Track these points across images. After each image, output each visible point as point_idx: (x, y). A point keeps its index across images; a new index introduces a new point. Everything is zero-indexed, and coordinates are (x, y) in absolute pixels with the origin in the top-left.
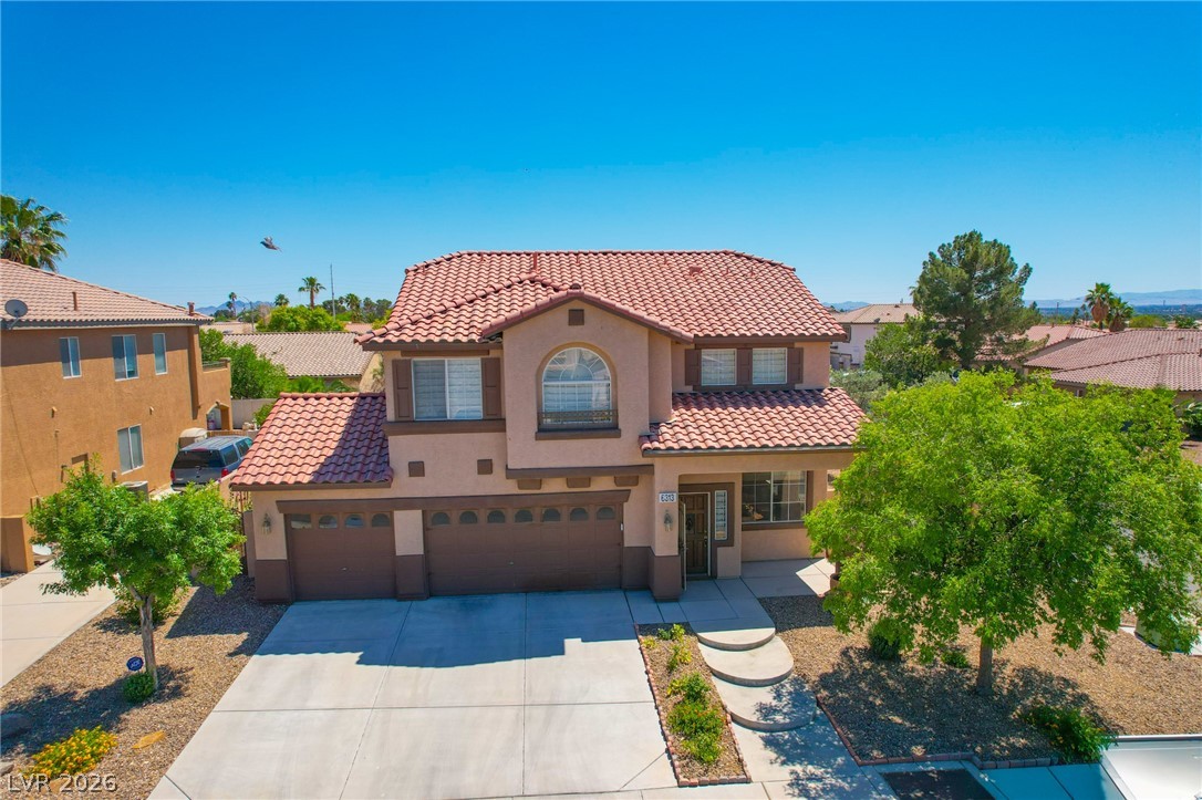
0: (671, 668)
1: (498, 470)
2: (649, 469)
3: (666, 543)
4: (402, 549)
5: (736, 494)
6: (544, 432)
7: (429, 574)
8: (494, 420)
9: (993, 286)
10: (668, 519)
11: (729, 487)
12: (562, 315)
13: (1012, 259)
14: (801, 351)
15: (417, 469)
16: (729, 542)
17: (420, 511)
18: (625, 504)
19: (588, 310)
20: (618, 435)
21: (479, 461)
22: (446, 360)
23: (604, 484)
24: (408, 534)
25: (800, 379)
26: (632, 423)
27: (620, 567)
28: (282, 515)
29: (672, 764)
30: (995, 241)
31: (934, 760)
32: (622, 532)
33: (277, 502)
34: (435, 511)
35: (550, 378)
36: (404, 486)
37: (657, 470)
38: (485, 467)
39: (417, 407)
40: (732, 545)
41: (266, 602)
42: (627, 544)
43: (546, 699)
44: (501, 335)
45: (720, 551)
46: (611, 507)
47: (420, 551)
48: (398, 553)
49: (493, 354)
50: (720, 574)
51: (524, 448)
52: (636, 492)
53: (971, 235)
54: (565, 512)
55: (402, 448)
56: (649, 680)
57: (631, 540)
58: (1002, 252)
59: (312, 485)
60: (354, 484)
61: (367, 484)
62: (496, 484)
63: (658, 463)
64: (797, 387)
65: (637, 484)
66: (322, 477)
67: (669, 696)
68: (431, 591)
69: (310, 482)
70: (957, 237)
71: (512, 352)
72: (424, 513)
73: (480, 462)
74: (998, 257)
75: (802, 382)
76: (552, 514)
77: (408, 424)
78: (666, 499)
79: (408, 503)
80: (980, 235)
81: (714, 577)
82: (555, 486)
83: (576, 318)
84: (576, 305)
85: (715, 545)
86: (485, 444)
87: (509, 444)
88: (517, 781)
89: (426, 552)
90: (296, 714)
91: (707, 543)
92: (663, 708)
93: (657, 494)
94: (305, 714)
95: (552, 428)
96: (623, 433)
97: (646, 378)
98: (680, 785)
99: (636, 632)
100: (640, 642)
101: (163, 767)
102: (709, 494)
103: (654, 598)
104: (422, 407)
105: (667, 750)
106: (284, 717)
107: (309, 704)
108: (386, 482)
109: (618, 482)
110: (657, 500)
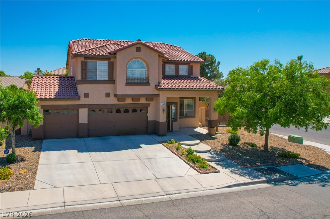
0: (177, 149)
1: (112, 95)
2: (158, 95)
3: (163, 118)
4: (81, 121)
5: (178, 106)
6: (128, 84)
7: (88, 130)
8: (111, 80)
9: (210, 66)
10: (164, 110)
11: (176, 104)
12: (134, 48)
13: (215, 59)
14: (192, 66)
15: (87, 95)
16: (176, 120)
17: (87, 109)
18: (149, 107)
19: (142, 48)
20: (149, 85)
21: (106, 93)
22: (98, 61)
23: (143, 101)
24: (83, 116)
26: (153, 82)
27: (147, 127)
28: (42, 110)
29: (195, 169)
30: (210, 54)
31: (264, 166)
32: (147, 117)
33: (41, 105)
34: (92, 109)
35: (129, 68)
36: (83, 101)
37: (161, 96)
38: (108, 95)
39: (88, 76)
40: (177, 121)
41: (35, 139)
42: (149, 119)
43: (146, 158)
44: (116, 54)
45: (174, 123)
46: (144, 108)
47: (87, 122)
48: (80, 122)
49: (112, 60)
50: (174, 129)
51: (122, 89)
52: (152, 104)
53: (204, 52)
54: (130, 110)
55: (82, 89)
56: (173, 152)
57: (151, 118)
58: (213, 57)
59: (55, 99)
60: (69, 99)
61: (73, 99)
62: (112, 100)
63: (161, 93)
65: (153, 101)
66: (58, 96)
67: (181, 155)
68: (89, 136)
69: (54, 98)
70: (199, 53)
71: (120, 59)
74: (211, 59)
75: (192, 75)
76: (126, 111)
77: (84, 81)
78: (163, 105)
79: (83, 106)
80: (206, 53)
81: (172, 131)
82: (129, 101)
83: (138, 50)
84: (138, 46)
85: (172, 121)
86: (108, 88)
87: (118, 87)
88: (153, 176)
89: (88, 122)
90: (68, 164)
91: (170, 121)
92: (182, 158)
93: (160, 102)
94: (71, 164)
95: (130, 82)
96: (151, 84)
97: (157, 68)
98: (201, 173)
99: (160, 142)
100: (163, 144)
101: (34, 178)
102: (171, 105)
103: (159, 135)
104: (89, 76)
105: (191, 167)
106: (65, 165)
107: (70, 162)
108: (79, 98)
109: (148, 100)
110: (160, 105)
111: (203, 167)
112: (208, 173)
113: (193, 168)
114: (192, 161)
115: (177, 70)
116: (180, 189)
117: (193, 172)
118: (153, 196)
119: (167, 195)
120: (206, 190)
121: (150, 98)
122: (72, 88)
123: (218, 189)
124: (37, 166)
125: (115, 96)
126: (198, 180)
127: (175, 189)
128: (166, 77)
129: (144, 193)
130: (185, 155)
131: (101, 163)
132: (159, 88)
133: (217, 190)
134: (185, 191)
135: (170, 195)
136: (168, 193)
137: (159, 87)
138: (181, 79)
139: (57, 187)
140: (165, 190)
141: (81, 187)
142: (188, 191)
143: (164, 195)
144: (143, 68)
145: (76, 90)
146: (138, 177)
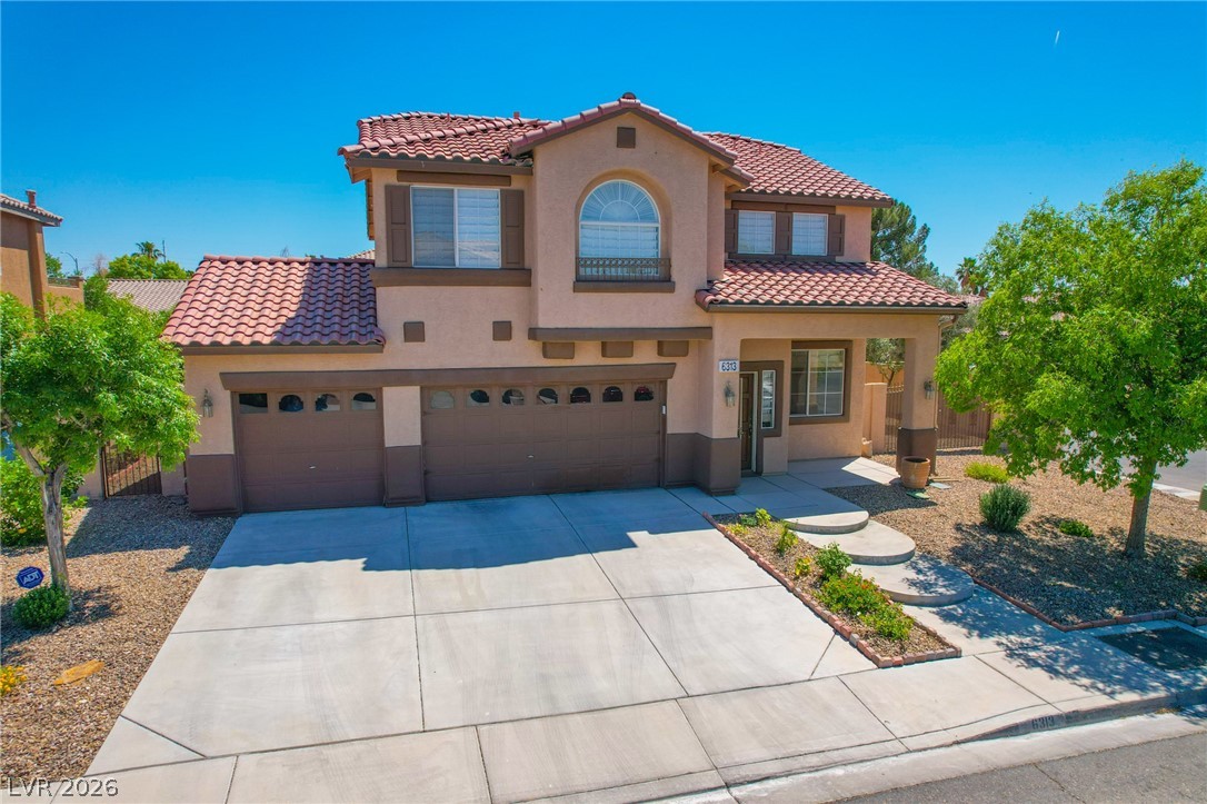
0: (780, 550)
1: (519, 333)
2: (707, 332)
3: (724, 424)
4: (392, 437)
5: (785, 375)
6: (583, 283)
7: (426, 473)
8: (516, 270)
9: (894, 244)
10: (728, 393)
11: (777, 366)
12: (609, 133)
14: (842, 219)
15: (414, 332)
16: (777, 433)
17: (418, 387)
18: (669, 381)
19: (643, 130)
20: (672, 290)
21: (494, 323)
22: (456, 189)
23: (645, 355)
24: (402, 418)
25: (840, 251)
26: (687, 277)
27: (660, 461)
28: (229, 392)
29: (855, 645)
31: (1140, 621)
32: (664, 418)
33: (224, 374)
34: (437, 386)
35: (587, 217)
36: (401, 356)
37: (717, 333)
38: (502, 331)
39: (415, 250)
40: (779, 435)
41: (204, 514)
42: (669, 431)
43: (647, 591)
44: (531, 154)
45: (766, 441)
46: (651, 386)
47: (418, 442)
48: (389, 443)
49: (517, 183)
50: (766, 468)
51: (560, 305)
52: (684, 367)
54: (597, 393)
55: (396, 304)
56: (761, 565)
57: (677, 424)
58: (904, 212)
59: (273, 348)
60: (333, 348)
61: (354, 347)
62: (521, 354)
63: (719, 323)
64: (838, 259)
65: (686, 354)
66: (290, 337)
67: (797, 578)
68: (428, 494)
69: (272, 343)
71: (548, 182)
72: (421, 388)
73: (496, 324)
74: (901, 216)
75: (842, 255)
76: (580, 395)
77: (402, 271)
78: (724, 369)
79: (402, 377)
81: (759, 473)
82: (588, 356)
83: (626, 138)
84: (627, 121)
85: (761, 436)
86: (501, 301)
87: (541, 296)
88: (670, 680)
89: (424, 442)
90: (305, 628)
91: (751, 434)
92: (798, 590)
93: (716, 361)
94: (318, 628)
95: (592, 279)
96: (677, 287)
97: (704, 219)
98: (881, 666)
99: (709, 522)
100: (722, 531)
101: (115, 705)
102: (756, 373)
103: (708, 492)
104: (422, 249)
105: (836, 632)
106: (287, 633)
107: (318, 616)
108: (379, 344)
109: (665, 350)
110: (715, 369)
111: (890, 635)
112: (908, 662)
113: (846, 637)
114: (840, 606)
115: (783, 233)
116: (791, 750)
117: (847, 658)
118: (662, 794)
119: (728, 786)
120: (909, 751)
121: (676, 342)
122: (356, 304)
123: (958, 743)
124: (157, 643)
125: (533, 333)
126: (868, 700)
127: (765, 754)
128: (739, 261)
129: (621, 782)
130: (811, 579)
131: (450, 619)
132: (711, 302)
133: (956, 748)
134: (814, 760)
135: (742, 784)
136: (734, 774)
137: (711, 297)
138: (800, 270)
139: (205, 758)
140: (722, 761)
141: (327, 751)
142: (827, 761)
143: (713, 785)
144: (647, 216)
145: (371, 312)
146: (605, 688)
